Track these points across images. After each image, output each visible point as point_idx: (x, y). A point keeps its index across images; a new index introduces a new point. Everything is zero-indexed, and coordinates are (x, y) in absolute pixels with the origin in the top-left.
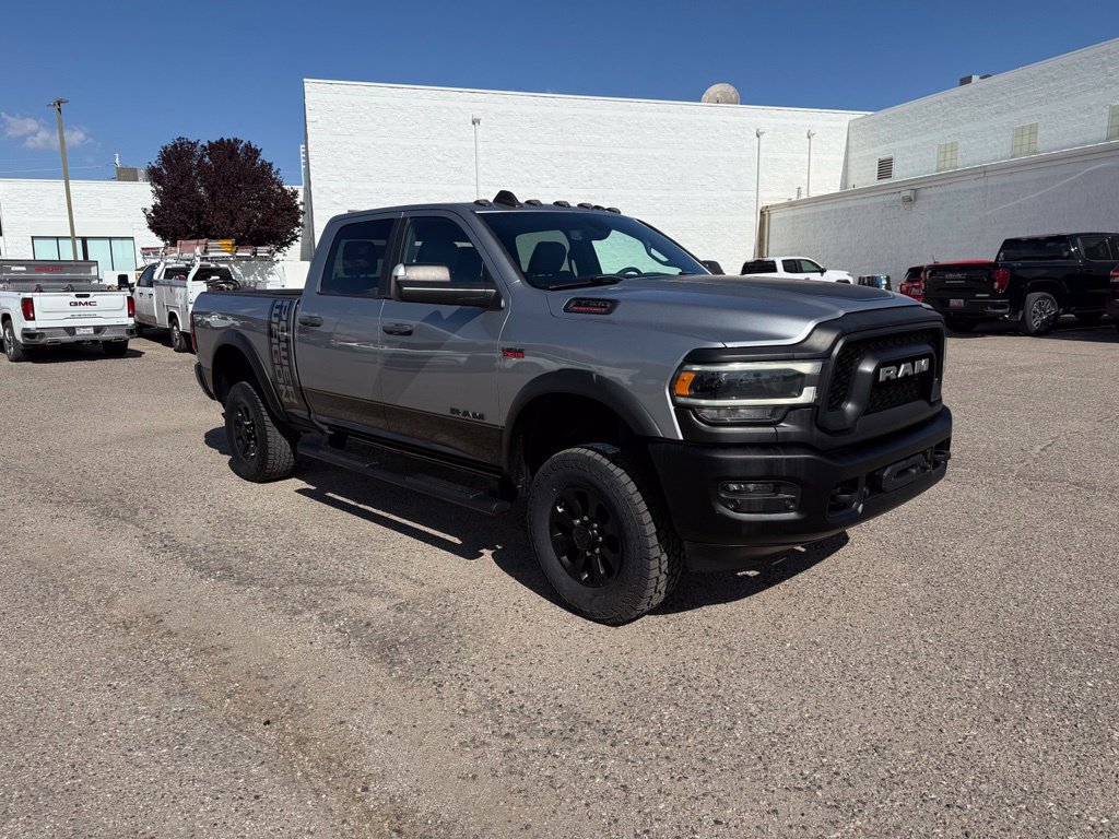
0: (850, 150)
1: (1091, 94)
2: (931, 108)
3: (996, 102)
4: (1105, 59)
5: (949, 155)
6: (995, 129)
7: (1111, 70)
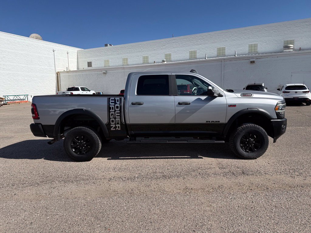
0: (78, 58)
1: (138, 53)
2: (101, 51)
3: (117, 52)
4: (140, 46)
5: (107, 63)
6: (118, 58)
7: (142, 48)
